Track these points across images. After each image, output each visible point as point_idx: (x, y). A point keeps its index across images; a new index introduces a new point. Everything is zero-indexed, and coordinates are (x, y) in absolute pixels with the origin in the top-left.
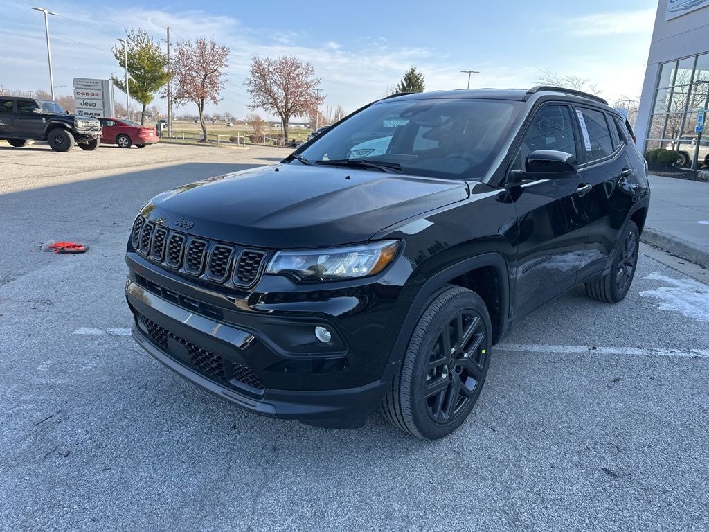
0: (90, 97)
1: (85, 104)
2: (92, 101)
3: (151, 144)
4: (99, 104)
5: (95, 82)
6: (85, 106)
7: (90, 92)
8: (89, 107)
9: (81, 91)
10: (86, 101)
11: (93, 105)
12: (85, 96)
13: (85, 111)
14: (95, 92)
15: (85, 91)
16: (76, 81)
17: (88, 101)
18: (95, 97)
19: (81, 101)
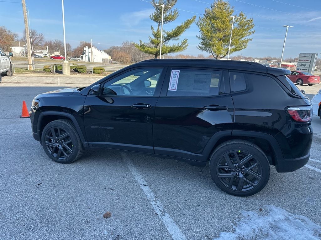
0: (305, 61)
1: (301, 65)
2: (305, 64)
3: (315, 84)
4: (308, 65)
5: (309, 55)
6: (301, 66)
7: (305, 59)
8: (303, 66)
9: (301, 59)
10: (302, 63)
11: (305, 65)
12: (302, 61)
13: (300, 68)
14: (307, 59)
15: (303, 59)
16: (301, 55)
17: (303, 64)
18: (307, 62)
19: (300, 64)
